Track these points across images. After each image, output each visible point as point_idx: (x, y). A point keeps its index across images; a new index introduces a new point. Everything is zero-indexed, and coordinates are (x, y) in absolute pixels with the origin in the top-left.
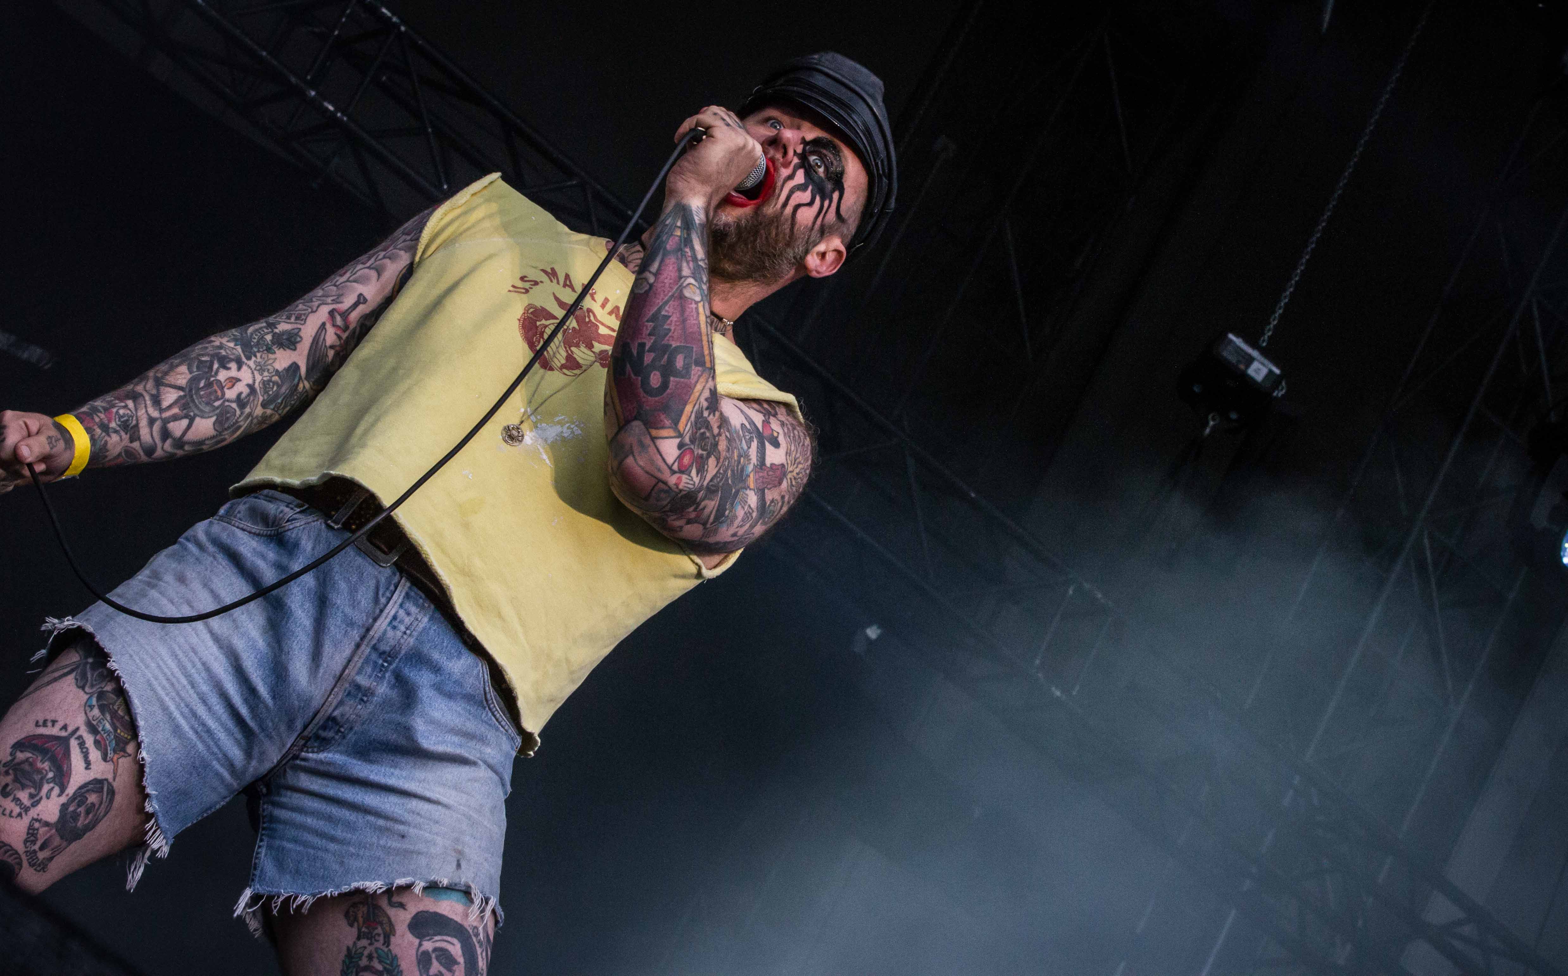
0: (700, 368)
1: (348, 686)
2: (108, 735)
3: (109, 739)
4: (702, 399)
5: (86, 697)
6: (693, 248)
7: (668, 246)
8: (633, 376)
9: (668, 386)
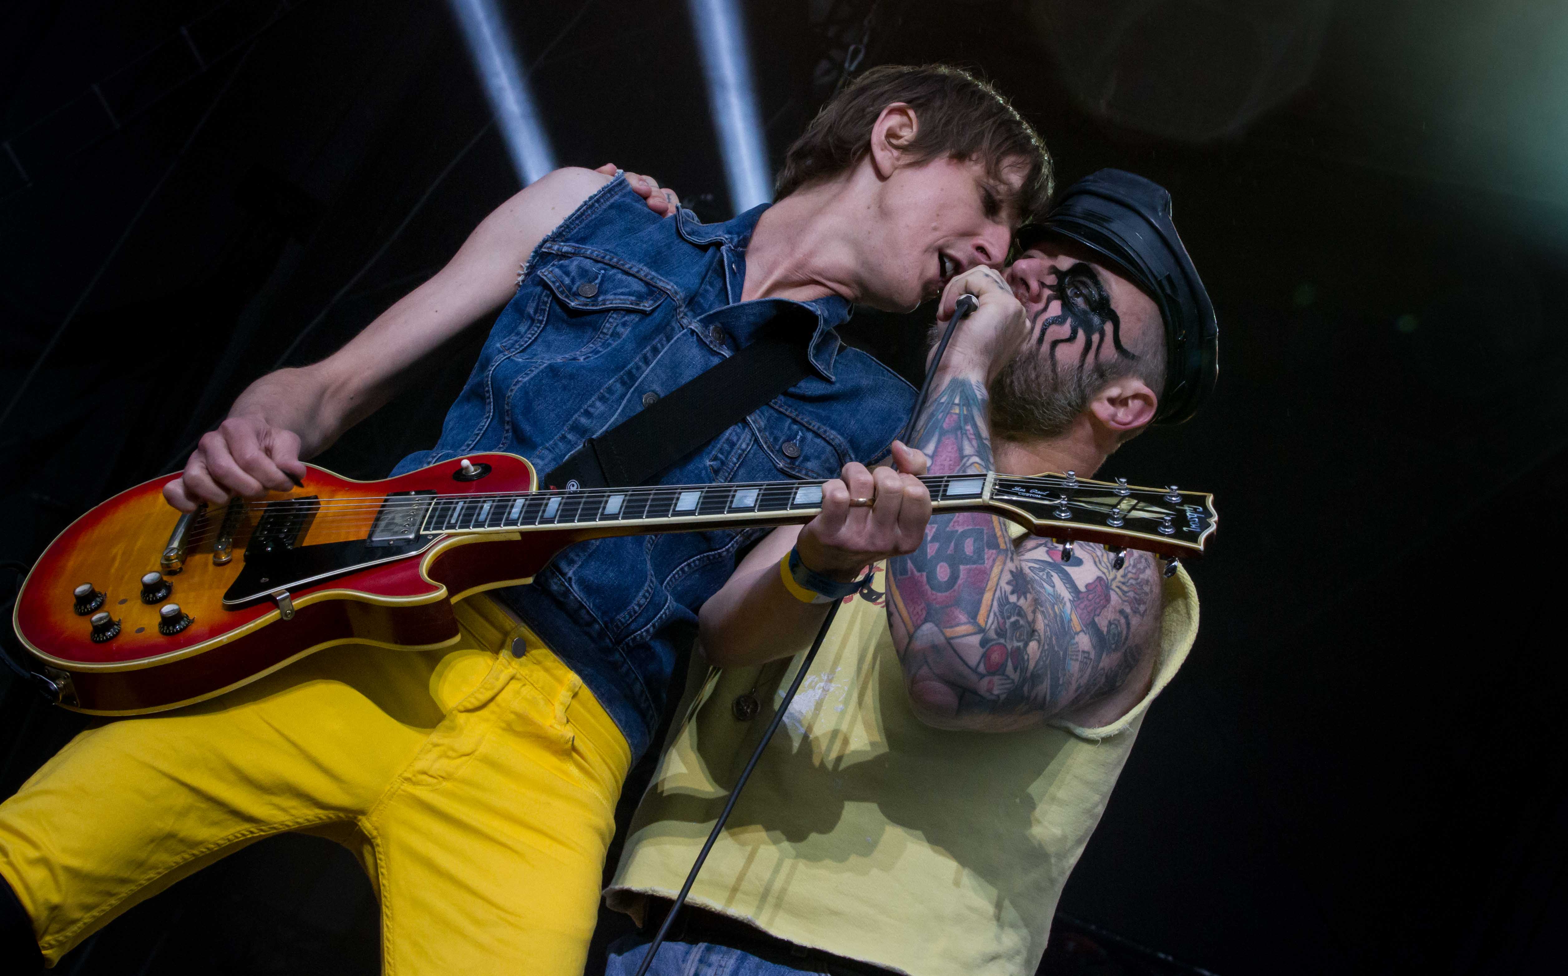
0: (994, 551)
4: (1003, 584)
6: (975, 426)
7: (945, 426)
8: (917, 574)
9: (959, 577)
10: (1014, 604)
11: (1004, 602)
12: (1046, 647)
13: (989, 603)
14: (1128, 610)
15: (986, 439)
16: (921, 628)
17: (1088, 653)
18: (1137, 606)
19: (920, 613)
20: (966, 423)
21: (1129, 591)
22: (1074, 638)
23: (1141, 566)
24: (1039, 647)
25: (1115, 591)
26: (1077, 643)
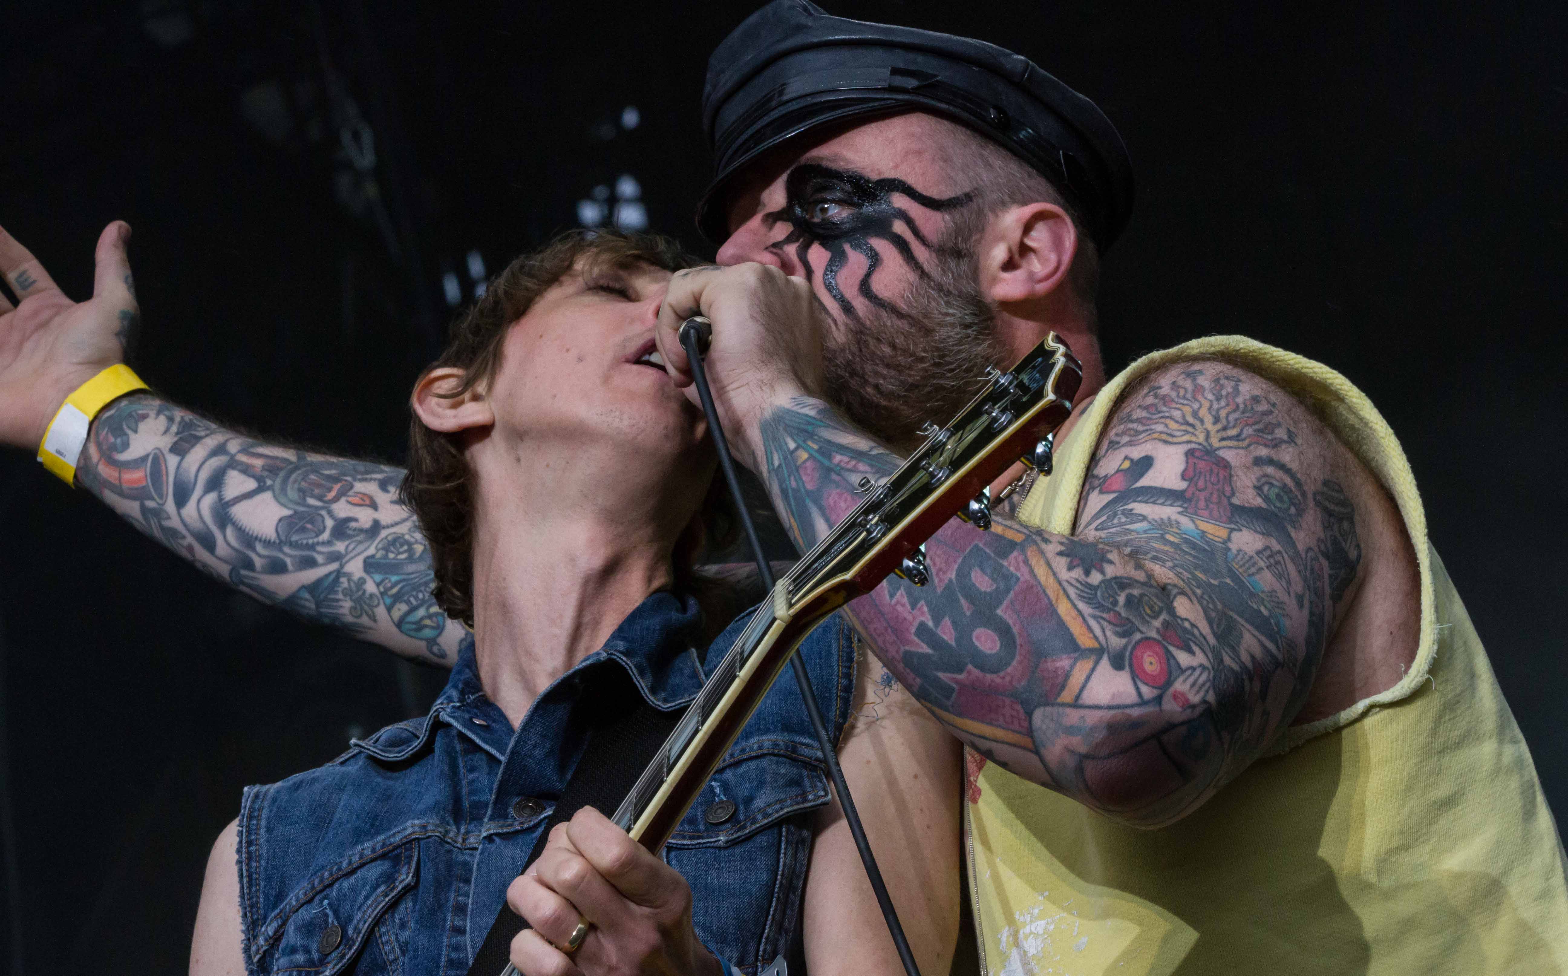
0: (1015, 553)
4: (1064, 575)
6: (843, 449)
7: (809, 487)
8: (961, 677)
9: (1009, 626)
10: (1102, 582)
11: (1089, 593)
12: (1199, 592)
13: (1074, 613)
14: (1263, 452)
15: (872, 448)
16: (1034, 728)
17: (1267, 548)
18: (1269, 437)
19: (1014, 713)
20: (830, 457)
21: (1242, 430)
22: (1229, 549)
23: (1229, 387)
24: (1191, 600)
25: (1224, 447)
26: (1239, 551)
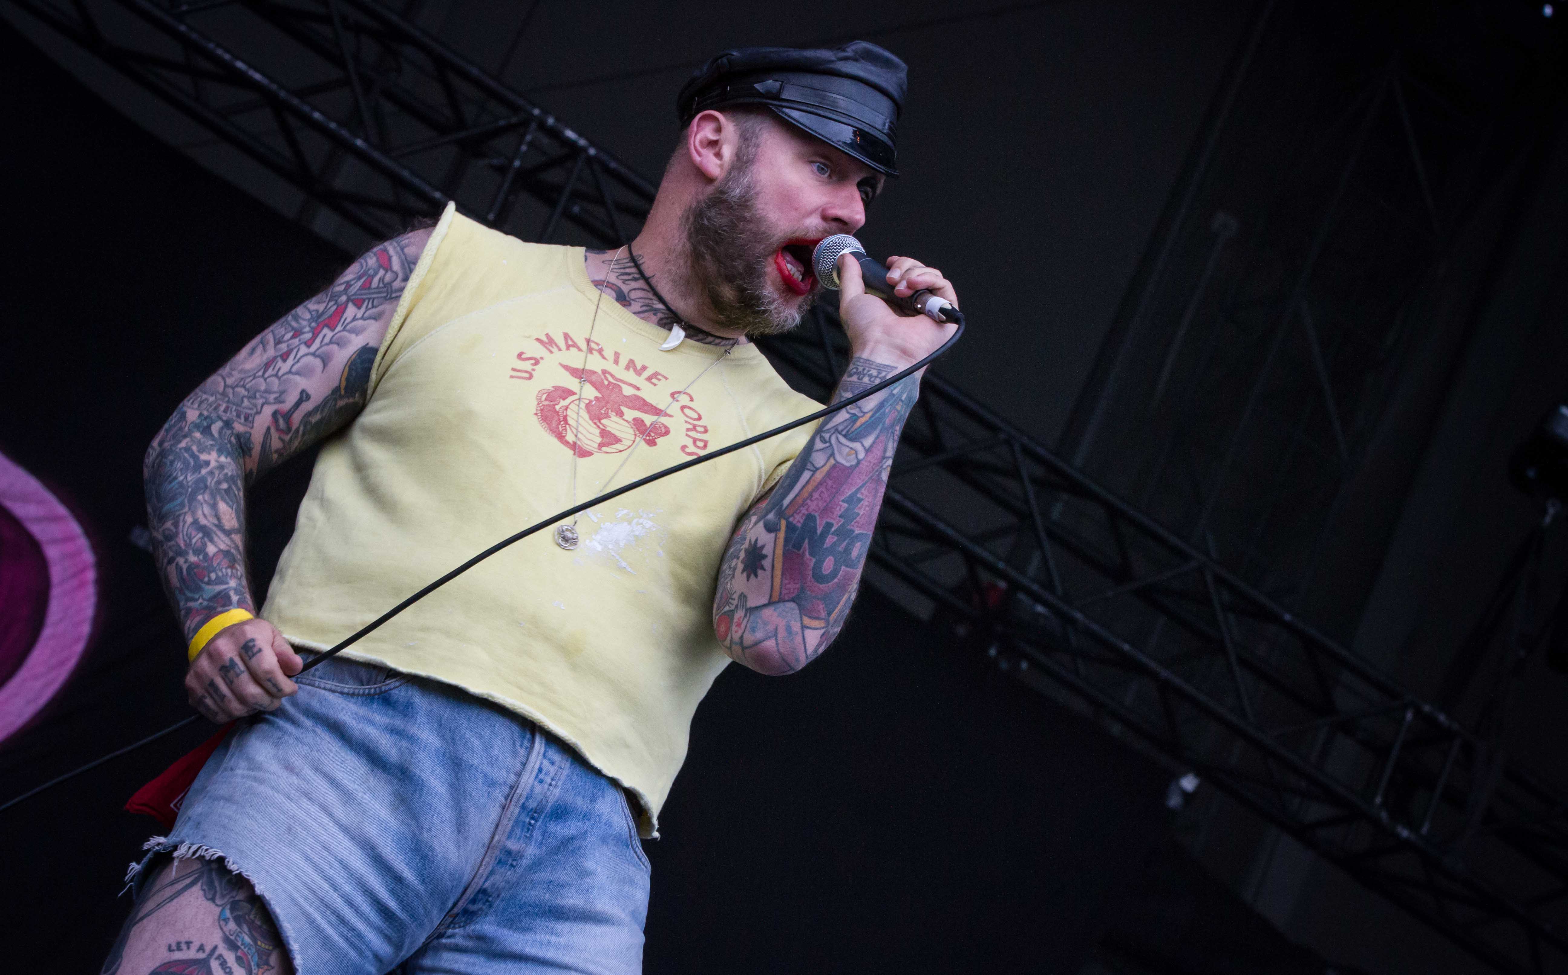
1: (499, 853)
2: (249, 949)
3: (251, 954)
5: (218, 910)
8: (807, 555)
9: (837, 575)
16: (786, 603)
19: (791, 590)
